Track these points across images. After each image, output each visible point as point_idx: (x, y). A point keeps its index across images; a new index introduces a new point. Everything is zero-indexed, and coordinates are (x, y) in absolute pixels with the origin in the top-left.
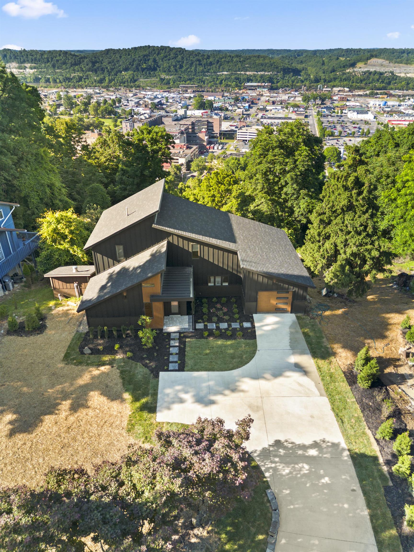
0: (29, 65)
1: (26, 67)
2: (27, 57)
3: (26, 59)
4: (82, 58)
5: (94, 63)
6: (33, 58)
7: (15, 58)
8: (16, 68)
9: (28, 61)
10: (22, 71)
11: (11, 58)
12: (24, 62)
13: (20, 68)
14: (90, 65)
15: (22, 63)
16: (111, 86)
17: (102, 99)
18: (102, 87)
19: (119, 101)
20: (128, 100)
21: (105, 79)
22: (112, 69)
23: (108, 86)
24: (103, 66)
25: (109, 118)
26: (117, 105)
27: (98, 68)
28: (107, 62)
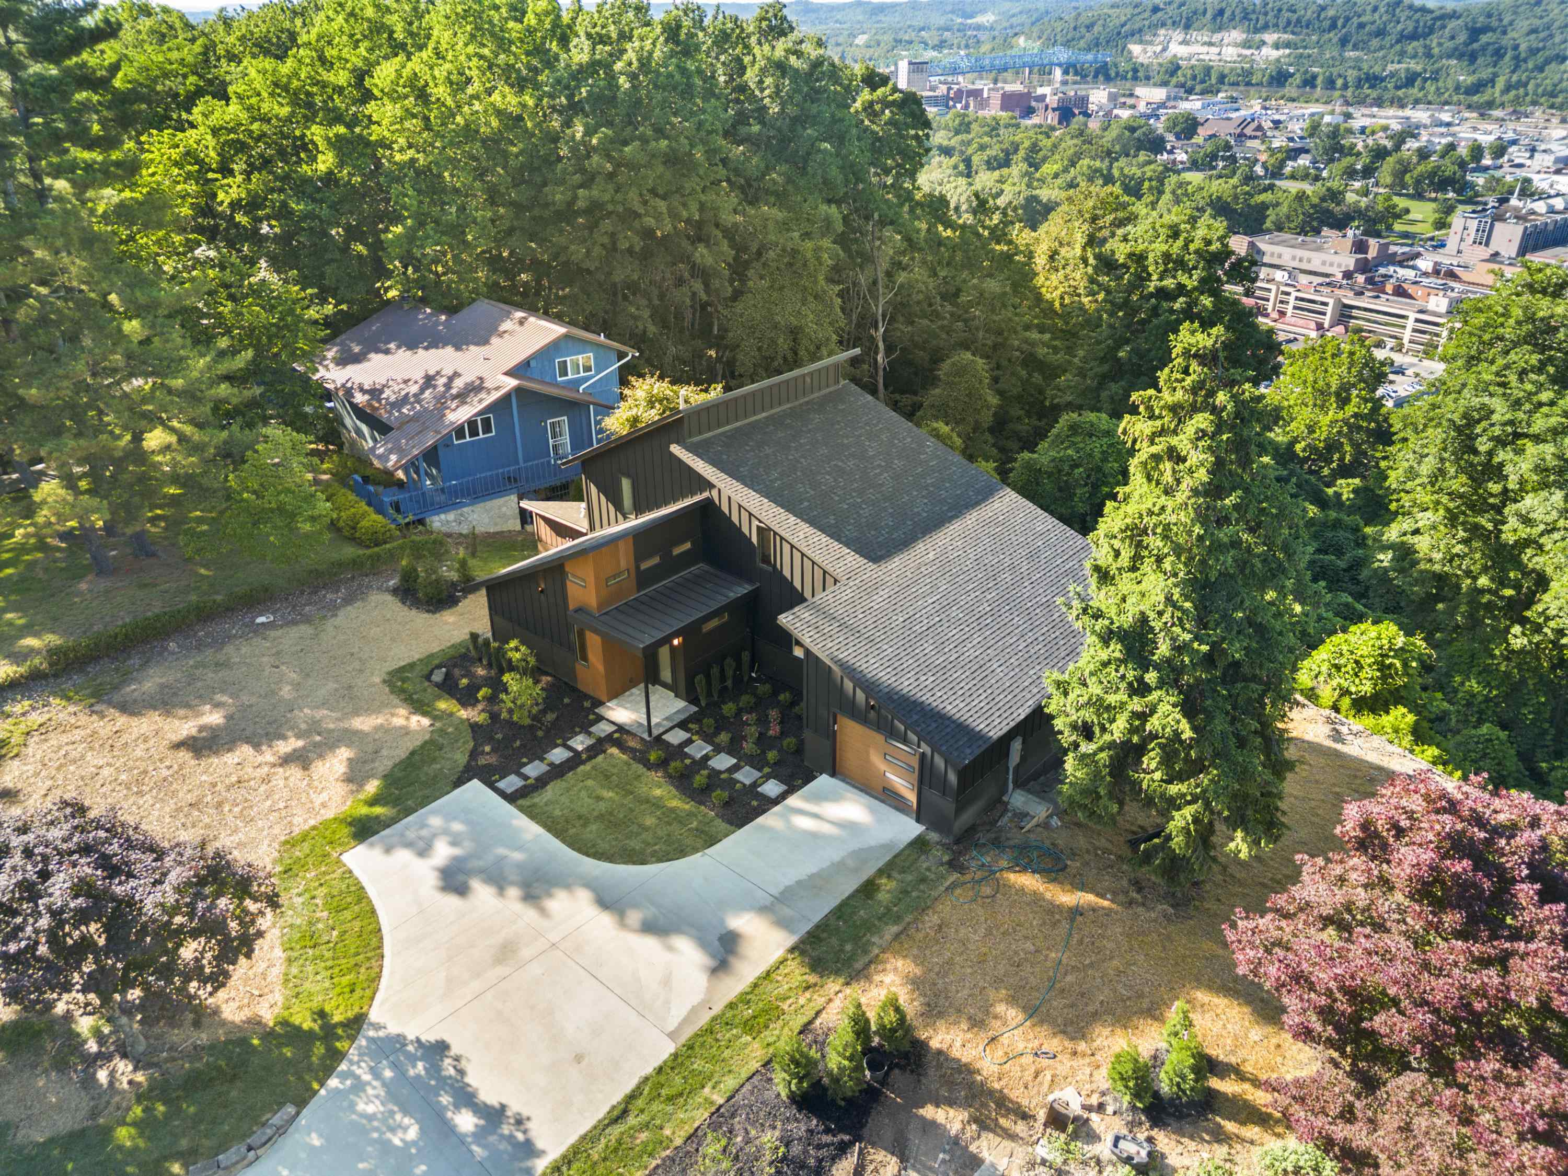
0: (1276, 36)
1: (1264, 43)
2: (1277, 17)
3: (1272, 22)
4: (1442, 17)
5: (1475, 33)
6: (1294, 17)
7: (1245, 18)
8: (1236, 45)
9: (1276, 25)
10: (1248, 52)
11: (1233, 18)
12: (1266, 27)
13: (1246, 45)
14: (1462, 37)
15: (1257, 31)
16: (1502, 105)
17: (1444, 141)
18: (1469, 107)
19: (1500, 150)
20: (1533, 150)
21: (1492, 81)
22: (1533, 52)
23: (1490, 104)
24: (1506, 41)
25: (1435, 200)
26: (1487, 161)
27: (1484, 49)
28: (1525, 29)
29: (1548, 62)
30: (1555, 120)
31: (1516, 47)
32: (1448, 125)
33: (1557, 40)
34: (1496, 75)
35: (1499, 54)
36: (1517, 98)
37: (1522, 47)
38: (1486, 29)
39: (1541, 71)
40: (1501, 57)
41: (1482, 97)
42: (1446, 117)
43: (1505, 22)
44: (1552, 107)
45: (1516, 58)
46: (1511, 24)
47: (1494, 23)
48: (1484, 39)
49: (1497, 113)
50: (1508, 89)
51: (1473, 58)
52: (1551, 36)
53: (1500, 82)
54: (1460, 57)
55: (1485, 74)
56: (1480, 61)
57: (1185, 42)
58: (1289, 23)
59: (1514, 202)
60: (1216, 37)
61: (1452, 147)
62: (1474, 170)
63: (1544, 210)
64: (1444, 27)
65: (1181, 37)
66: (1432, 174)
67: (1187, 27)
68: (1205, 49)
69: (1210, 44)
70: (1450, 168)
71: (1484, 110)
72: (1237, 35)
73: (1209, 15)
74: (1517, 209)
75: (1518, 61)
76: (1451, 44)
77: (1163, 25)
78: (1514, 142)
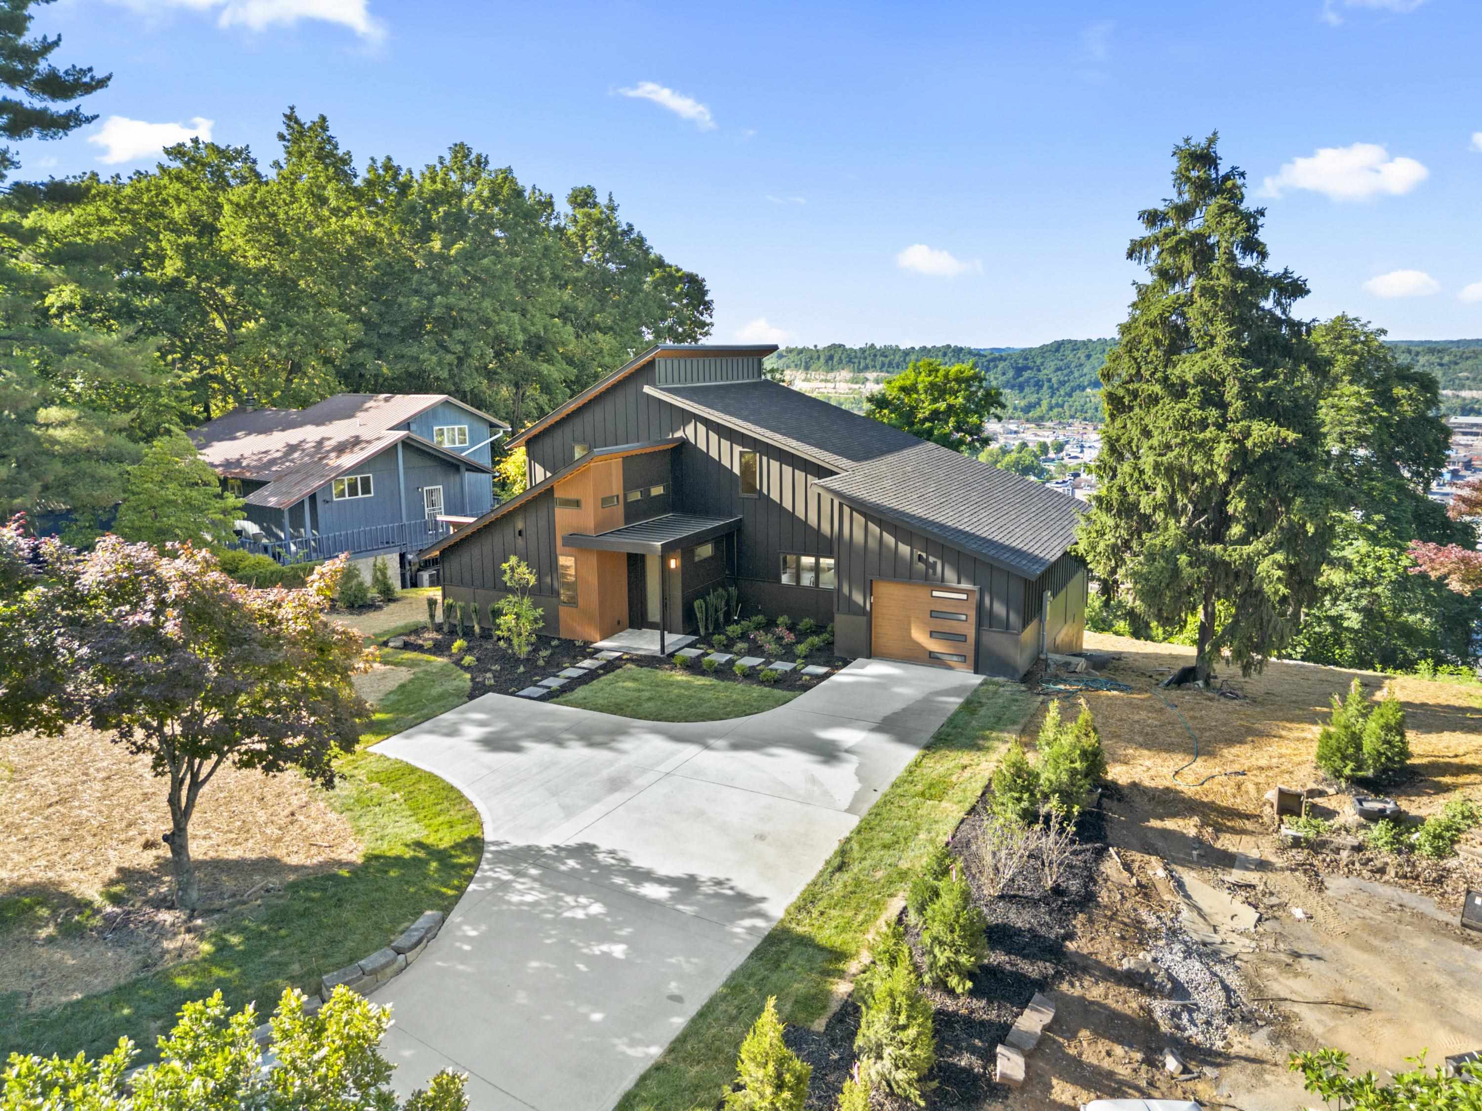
0: (875, 374)
1: (867, 379)
2: (874, 360)
3: (871, 364)
4: (994, 360)
5: (1019, 371)
6: (887, 360)
7: (850, 361)
8: (846, 381)
9: (874, 366)
10: (856, 386)
11: (840, 361)
12: (866, 368)
13: (854, 381)
14: (1011, 374)
15: (860, 371)
16: (1050, 419)
17: (1017, 443)
18: (1028, 421)
19: (1060, 448)
20: (1082, 447)
21: (1038, 403)
22: (1062, 383)
23: (1042, 418)
24: (1041, 376)
26: (1052, 455)
27: (1027, 381)
28: (1053, 368)
29: (1073, 390)
30: (1090, 428)
31: (1049, 380)
32: (1016, 432)
33: (1076, 374)
34: (1040, 400)
35: (1039, 385)
36: (1059, 414)
37: (1054, 380)
38: (1026, 368)
39: (1070, 396)
40: (1041, 387)
41: (1034, 414)
42: (1013, 427)
43: (1038, 363)
44: (1085, 419)
45: (1051, 387)
46: (1042, 364)
47: (1031, 364)
48: (1026, 374)
49: (1049, 424)
50: (1051, 408)
51: (1021, 388)
52: (1072, 372)
53: (1045, 404)
54: (1012, 387)
55: (1033, 398)
56: (1027, 390)
57: (806, 380)
58: (883, 365)
59: (1084, 476)
60: (830, 376)
61: (1024, 445)
62: (1045, 461)
64: (996, 366)
65: (803, 376)
66: (1017, 463)
67: (807, 368)
68: (823, 385)
69: (826, 381)
70: (1028, 460)
71: (1039, 422)
72: (846, 374)
73: (822, 360)
74: (1087, 481)
75: (1053, 391)
76: (1004, 378)
77: (788, 367)
78: (1067, 442)
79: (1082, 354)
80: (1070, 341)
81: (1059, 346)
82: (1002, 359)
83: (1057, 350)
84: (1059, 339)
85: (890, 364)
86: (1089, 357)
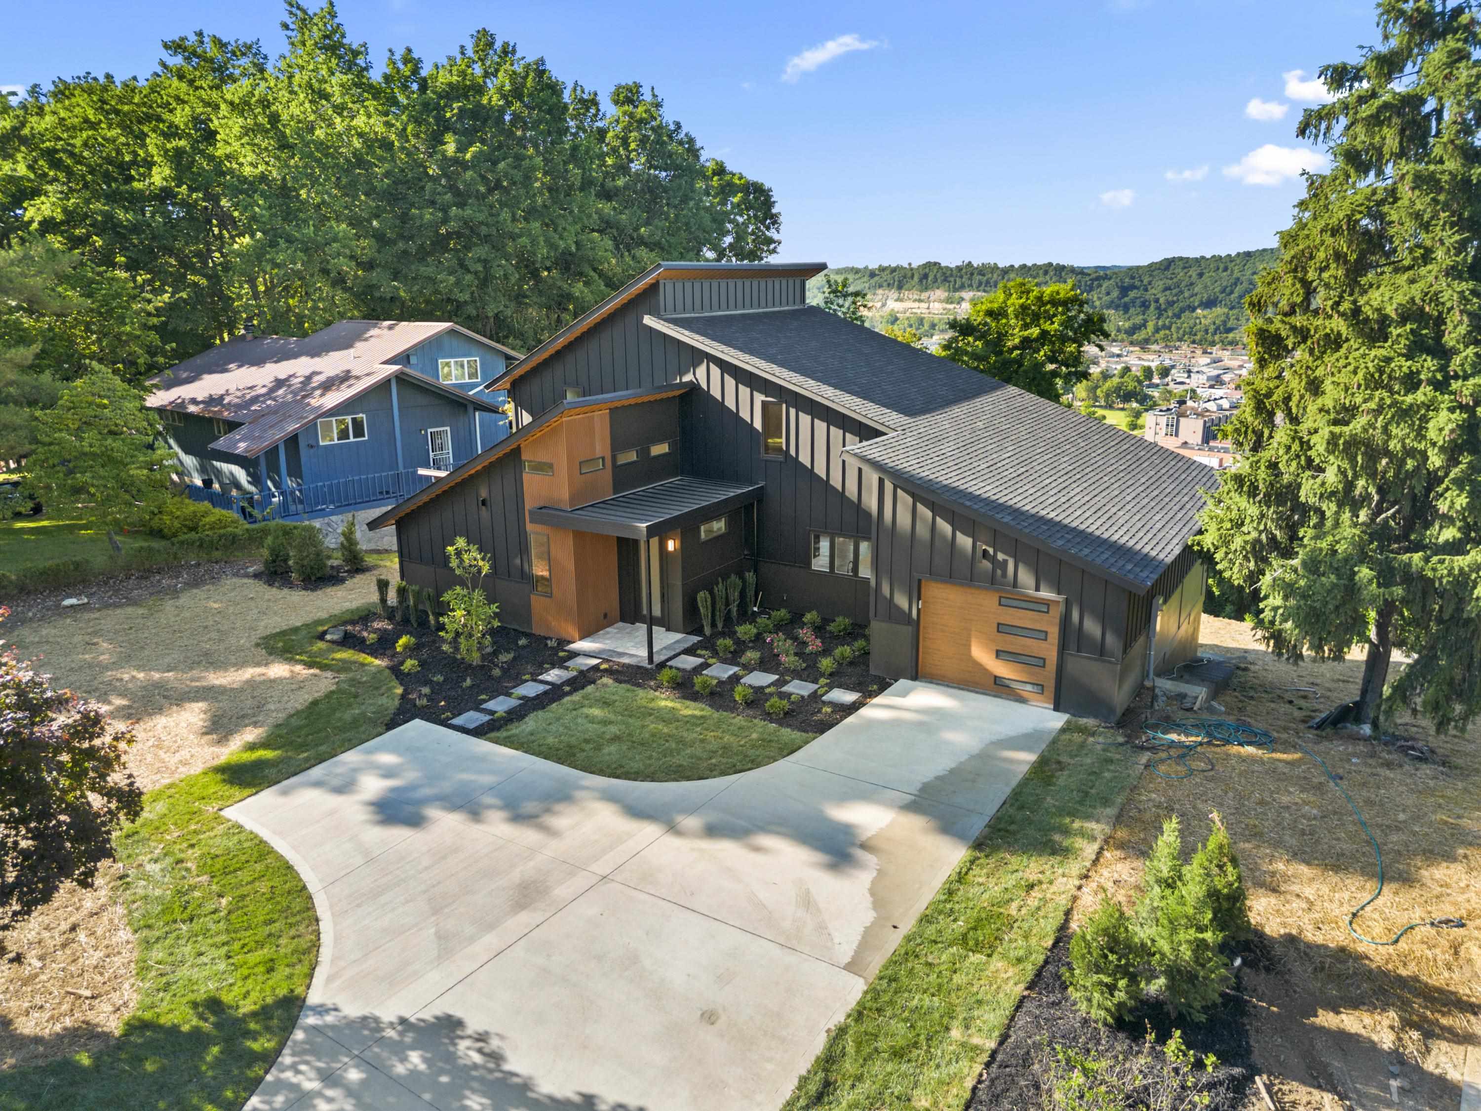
0: (971, 294)
1: (963, 299)
2: (970, 279)
3: (967, 282)
4: (1098, 279)
5: (1124, 290)
6: (984, 280)
7: (945, 280)
8: (941, 301)
9: (971, 286)
10: (951, 306)
11: (935, 280)
12: (962, 287)
13: (949, 301)
14: (1115, 294)
15: (956, 290)
16: (1156, 341)
17: (1119, 367)
18: (1132, 343)
19: (1165, 372)
20: (1189, 372)
21: (1144, 325)
22: (1171, 304)
23: (1147, 341)
24: (1148, 296)
25: (1123, 409)
26: (1156, 380)
27: (1133, 301)
28: (1161, 287)
29: (1182, 311)
30: (1199, 352)
31: (1157, 301)
32: (1119, 356)
33: (1186, 294)
34: (1146, 321)
35: (1145, 305)
36: (1166, 336)
37: (1162, 300)
38: (1133, 287)
39: (1179, 317)
40: (1148, 307)
41: (1140, 336)
42: (1116, 350)
43: (1145, 282)
44: (1194, 342)
45: (1158, 308)
46: (1150, 283)
47: (1137, 283)
48: (1132, 294)
49: (1154, 347)
50: (1157, 330)
51: (1126, 308)
52: (1182, 292)
53: (1151, 326)
54: (1117, 308)
55: (1138, 320)
56: (1132, 310)
57: (899, 300)
58: (980, 284)
59: (1190, 403)
60: (924, 295)
61: (1127, 369)
62: (1148, 387)
63: (1214, 408)
64: (1100, 286)
65: (896, 295)
66: (1118, 389)
67: (900, 288)
68: (916, 305)
69: (920, 301)
70: (1131, 385)
71: (1144, 345)
72: (941, 294)
73: (916, 279)
74: (1193, 408)
75: (1160, 312)
76: (1106, 299)
77: (880, 286)
78: (1173, 367)
79: (1193, 273)
80: (1181, 259)
81: (1169, 264)
82: (1106, 277)
83: (1167, 268)
84: (1170, 256)
85: (988, 282)
86: (1201, 275)
